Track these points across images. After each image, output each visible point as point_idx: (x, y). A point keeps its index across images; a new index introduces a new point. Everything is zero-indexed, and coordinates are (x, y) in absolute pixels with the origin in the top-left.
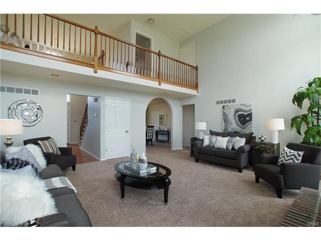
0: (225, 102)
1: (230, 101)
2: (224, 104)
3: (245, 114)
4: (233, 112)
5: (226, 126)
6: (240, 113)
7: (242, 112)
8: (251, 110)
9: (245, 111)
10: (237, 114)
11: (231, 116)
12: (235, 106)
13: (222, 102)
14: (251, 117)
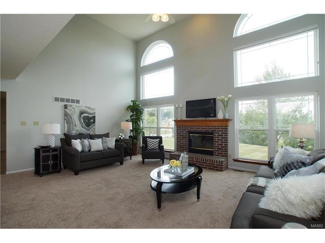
0: (68, 100)
1: (73, 101)
2: (66, 103)
3: (90, 116)
4: (77, 113)
5: (69, 128)
6: (85, 115)
7: (87, 115)
8: (94, 113)
9: (90, 114)
10: (82, 115)
11: (75, 118)
12: (80, 108)
13: (62, 100)
14: (95, 120)
